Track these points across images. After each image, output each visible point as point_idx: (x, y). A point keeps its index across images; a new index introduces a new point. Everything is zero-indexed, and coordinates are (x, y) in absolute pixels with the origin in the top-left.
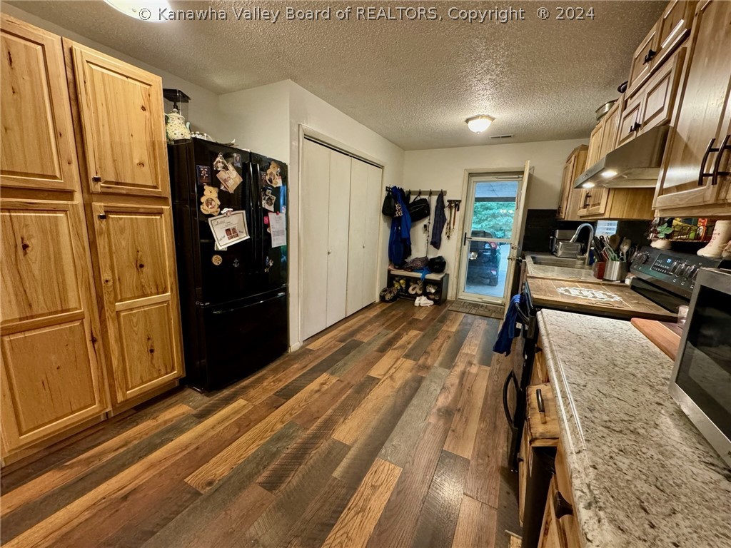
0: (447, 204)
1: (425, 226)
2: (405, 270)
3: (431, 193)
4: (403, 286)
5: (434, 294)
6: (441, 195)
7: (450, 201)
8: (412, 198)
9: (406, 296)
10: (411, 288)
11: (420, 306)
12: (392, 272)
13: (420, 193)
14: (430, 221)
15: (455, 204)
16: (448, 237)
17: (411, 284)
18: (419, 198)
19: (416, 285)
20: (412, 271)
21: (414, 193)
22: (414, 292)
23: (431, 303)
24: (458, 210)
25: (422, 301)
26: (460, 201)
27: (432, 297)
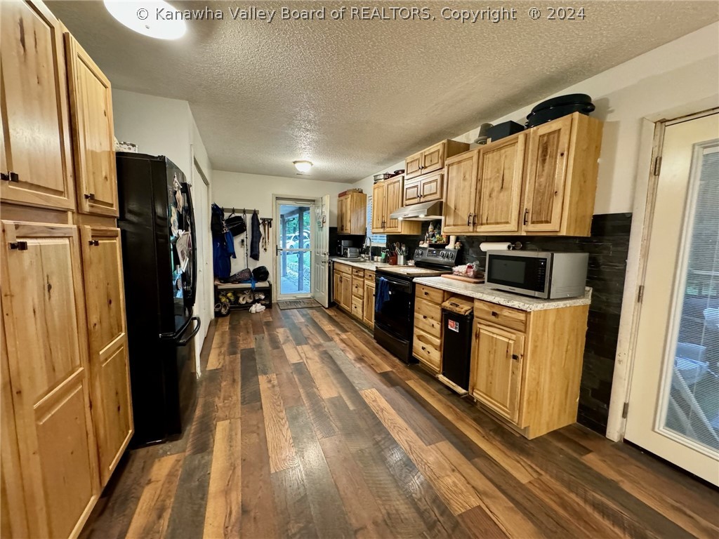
0: (261, 221)
1: (243, 241)
2: (233, 283)
3: (244, 212)
4: (232, 298)
5: (264, 300)
6: (255, 214)
7: (264, 220)
8: (226, 215)
9: (237, 307)
10: (241, 299)
11: (256, 312)
12: (220, 287)
13: (233, 211)
14: (247, 236)
15: (268, 222)
16: (265, 249)
17: (240, 295)
18: (233, 216)
19: (245, 296)
20: (239, 282)
21: (228, 210)
22: (244, 302)
23: (264, 307)
24: (271, 227)
25: (257, 308)
26: (272, 219)
27: (264, 302)
